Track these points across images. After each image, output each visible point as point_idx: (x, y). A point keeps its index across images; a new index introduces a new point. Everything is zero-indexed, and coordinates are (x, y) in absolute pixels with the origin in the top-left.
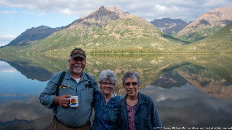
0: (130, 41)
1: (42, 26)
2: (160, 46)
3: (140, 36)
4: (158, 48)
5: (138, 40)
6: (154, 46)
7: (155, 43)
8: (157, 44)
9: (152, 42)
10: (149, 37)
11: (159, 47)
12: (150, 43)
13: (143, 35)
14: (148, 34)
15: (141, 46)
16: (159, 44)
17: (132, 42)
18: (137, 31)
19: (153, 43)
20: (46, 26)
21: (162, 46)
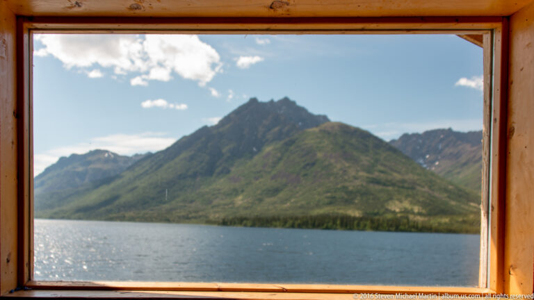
0: (329, 195)
1: (97, 152)
2: (416, 209)
3: (358, 183)
4: (411, 217)
5: (351, 192)
6: (397, 210)
7: (401, 202)
8: (406, 204)
9: (391, 199)
10: (384, 185)
11: (413, 213)
12: (387, 201)
13: (368, 178)
14: (382, 175)
15: (358, 209)
16: (415, 204)
17: (334, 197)
18: (349, 167)
20: (107, 151)
21: (424, 211)
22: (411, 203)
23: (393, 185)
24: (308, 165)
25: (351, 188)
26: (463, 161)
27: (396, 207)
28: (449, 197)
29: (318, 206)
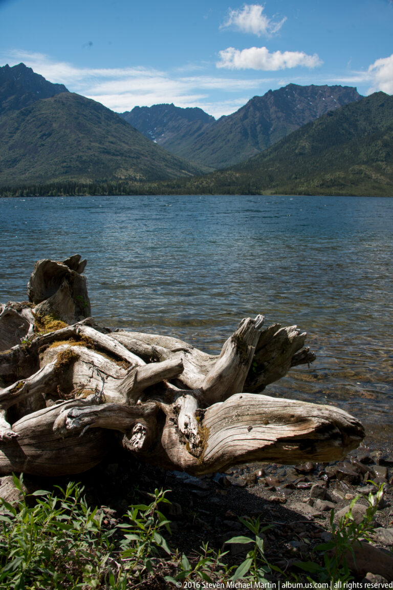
0: (65, 164)
2: (138, 176)
3: (91, 152)
5: (84, 162)
6: (123, 177)
7: (127, 170)
9: (119, 167)
10: (114, 155)
11: (136, 180)
12: (115, 169)
13: (99, 148)
14: (112, 146)
15: (89, 177)
16: (138, 172)
17: (69, 167)
18: (83, 138)
19: (124, 171)
21: (144, 178)
22: (135, 171)
23: (122, 154)
24: (44, 135)
25: (84, 158)
26: (182, 134)
27: (122, 174)
28: (166, 165)
29: (54, 176)
